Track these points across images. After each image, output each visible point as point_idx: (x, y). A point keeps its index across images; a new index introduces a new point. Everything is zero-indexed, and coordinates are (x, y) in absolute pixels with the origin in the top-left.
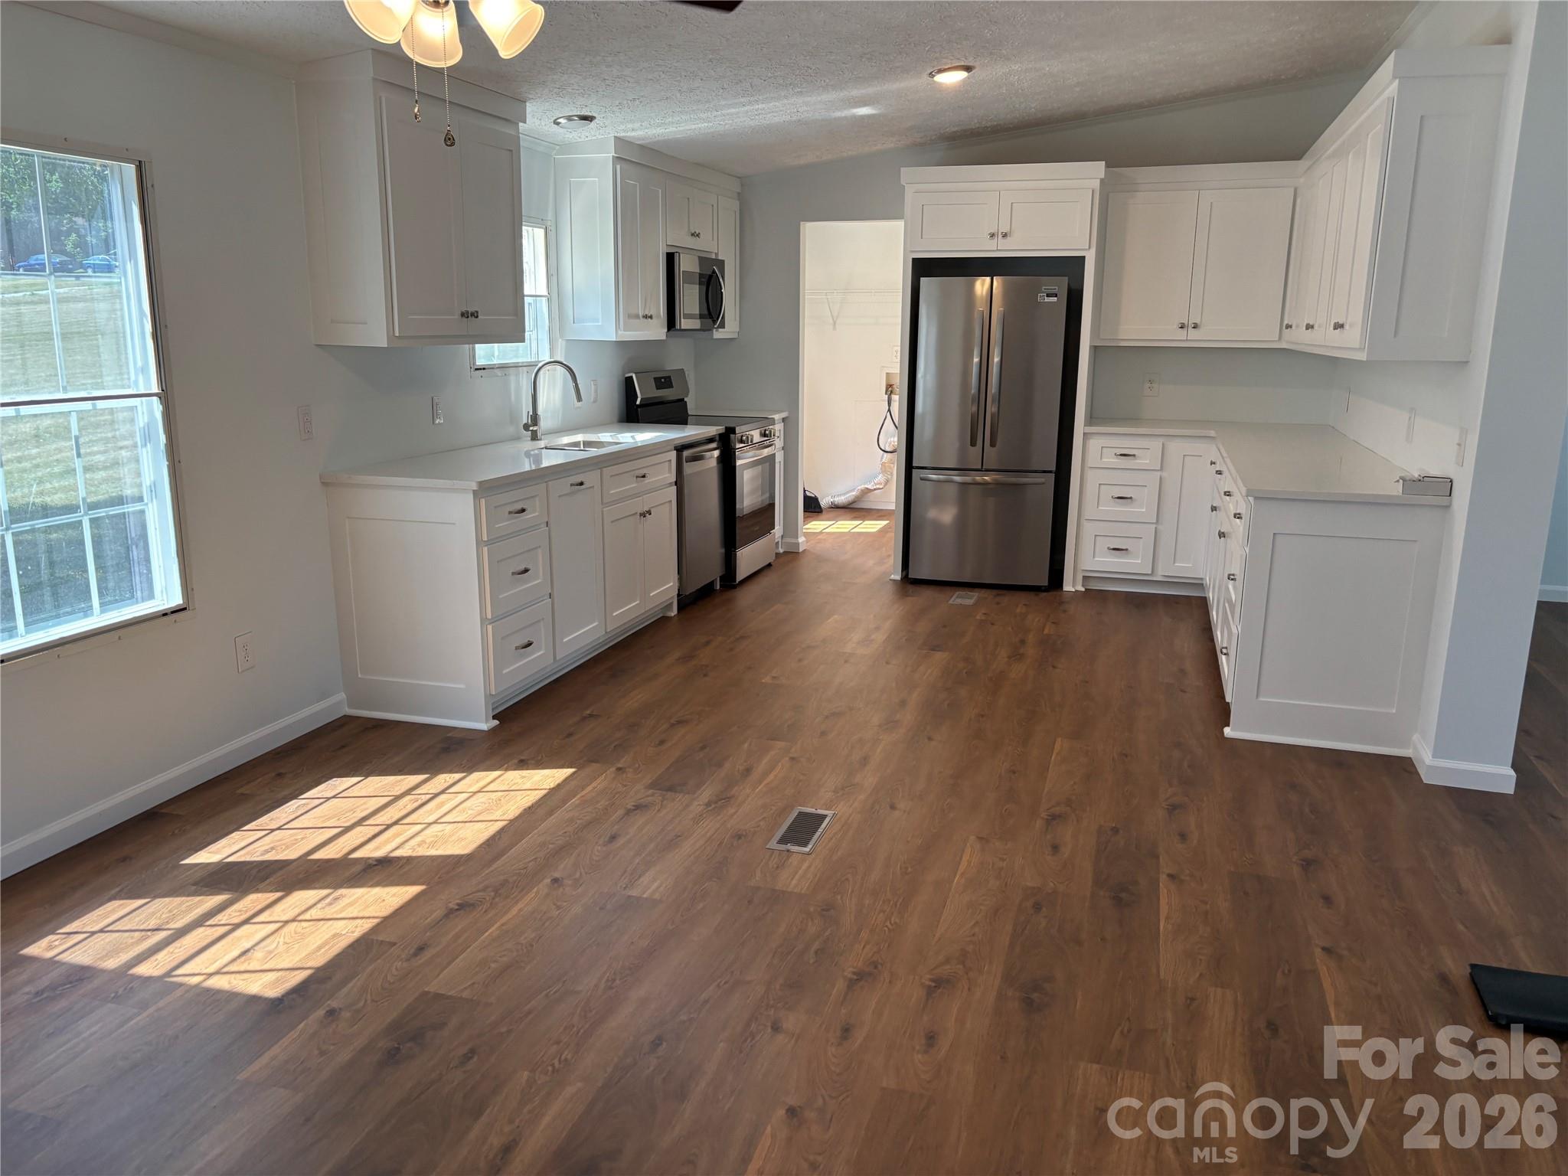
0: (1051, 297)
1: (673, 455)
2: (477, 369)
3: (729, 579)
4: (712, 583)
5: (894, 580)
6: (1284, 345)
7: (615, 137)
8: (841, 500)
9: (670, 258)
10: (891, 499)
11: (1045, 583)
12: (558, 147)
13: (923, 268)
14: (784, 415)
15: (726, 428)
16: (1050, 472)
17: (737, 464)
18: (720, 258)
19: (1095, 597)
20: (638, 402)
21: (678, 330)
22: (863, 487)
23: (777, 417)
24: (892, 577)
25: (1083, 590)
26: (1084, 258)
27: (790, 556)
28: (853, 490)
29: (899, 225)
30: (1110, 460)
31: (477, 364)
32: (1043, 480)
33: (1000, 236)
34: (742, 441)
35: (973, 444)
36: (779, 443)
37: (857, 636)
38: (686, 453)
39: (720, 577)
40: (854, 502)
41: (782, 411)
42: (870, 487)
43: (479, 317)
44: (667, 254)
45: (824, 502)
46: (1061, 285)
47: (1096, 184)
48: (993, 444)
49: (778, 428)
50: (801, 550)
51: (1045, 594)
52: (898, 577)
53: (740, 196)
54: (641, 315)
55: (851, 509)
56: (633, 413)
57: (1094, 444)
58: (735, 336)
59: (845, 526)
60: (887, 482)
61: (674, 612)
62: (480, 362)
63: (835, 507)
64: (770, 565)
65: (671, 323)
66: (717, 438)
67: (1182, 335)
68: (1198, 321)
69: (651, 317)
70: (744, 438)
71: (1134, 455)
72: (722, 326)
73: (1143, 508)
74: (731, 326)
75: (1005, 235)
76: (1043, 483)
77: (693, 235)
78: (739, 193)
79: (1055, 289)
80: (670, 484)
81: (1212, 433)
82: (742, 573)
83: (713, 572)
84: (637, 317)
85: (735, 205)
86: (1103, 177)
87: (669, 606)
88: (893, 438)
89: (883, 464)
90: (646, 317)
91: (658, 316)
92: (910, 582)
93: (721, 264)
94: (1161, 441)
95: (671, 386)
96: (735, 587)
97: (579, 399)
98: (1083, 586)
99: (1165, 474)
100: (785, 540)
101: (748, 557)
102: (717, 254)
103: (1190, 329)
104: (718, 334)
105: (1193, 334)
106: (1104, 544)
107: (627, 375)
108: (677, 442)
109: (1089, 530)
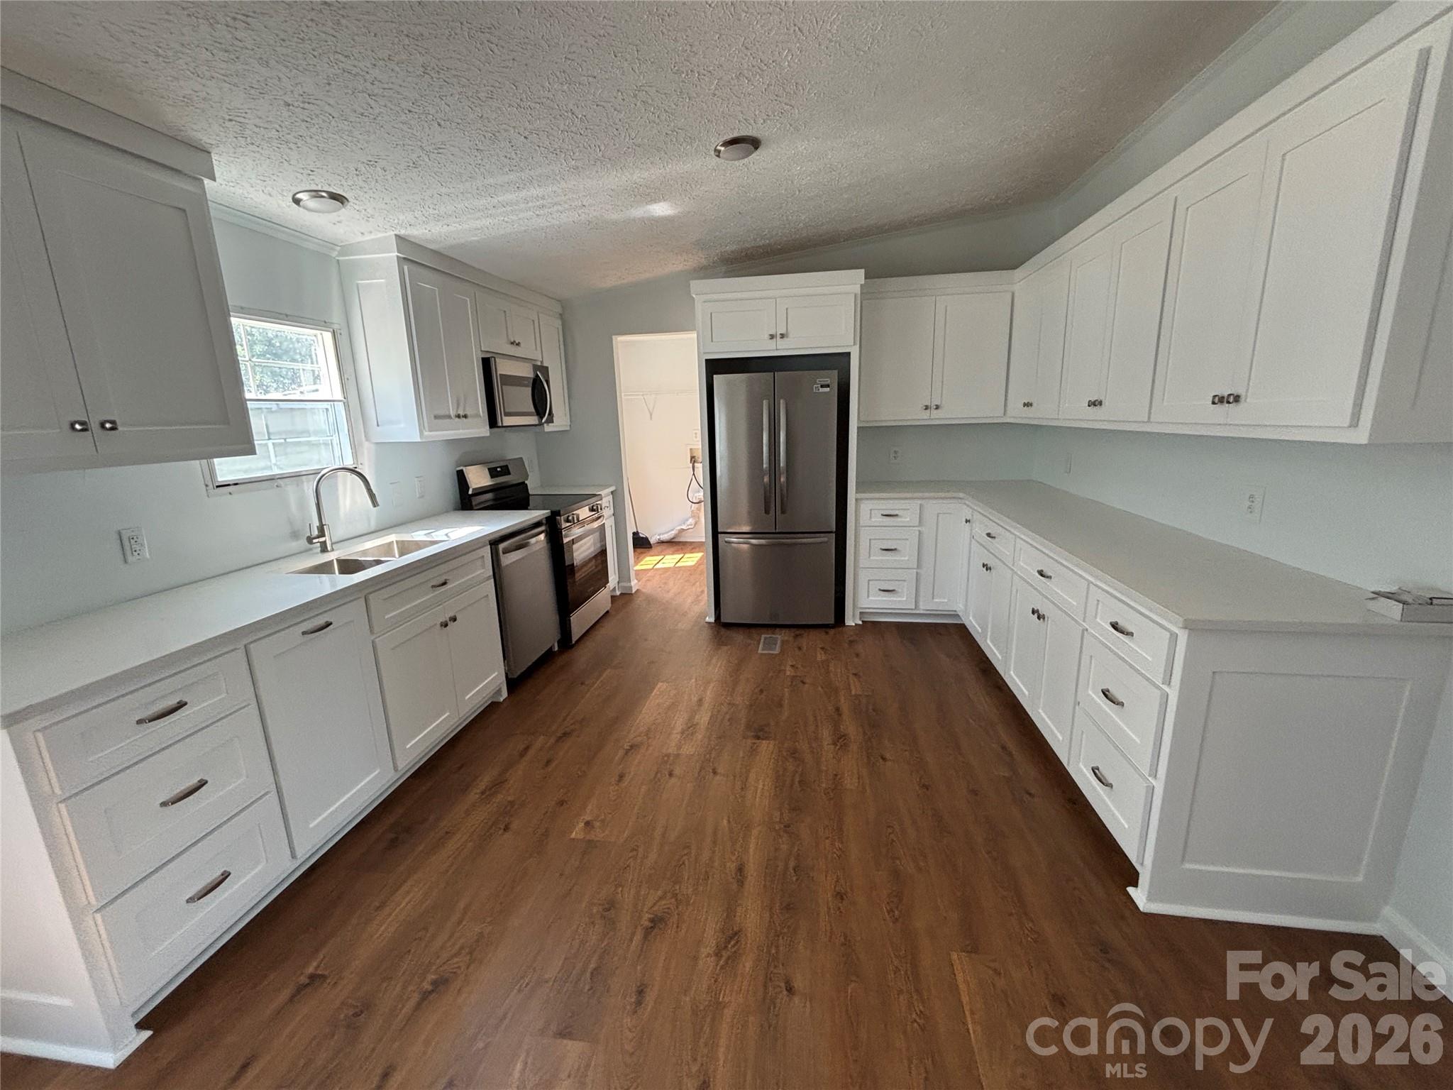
0: (823, 386)
1: (487, 551)
2: (217, 487)
3: (566, 641)
4: (551, 649)
5: (709, 623)
6: (1009, 420)
7: (396, 235)
8: (665, 537)
9: (487, 364)
10: (702, 533)
11: (832, 621)
12: (339, 248)
13: (715, 367)
14: (612, 488)
15: (552, 512)
16: (831, 532)
17: (565, 542)
18: (545, 365)
19: (871, 627)
20: (470, 492)
21: (499, 427)
22: (679, 528)
23: (603, 493)
24: (707, 619)
25: (861, 623)
26: (849, 354)
27: (624, 599)
28: (672, 530)
29: (694, 335)
30: (878, 519)
31: (220, 479)
32: (826, 539)
33: (778, 336)
34: (568, 521)
35: (767, 512)
36: (607, 512)
37: (679, 723)
38: (502, 546)
39: (558, 642)
40: (673, 538)
41: (611, 486)
42: (684, 527)
43: (120, 428)
44: (483, 359)
45: (652, 541)
46: (832, 377)
47: (857, 289)
48: (783, 512)
49: (606, 501)
50: (633, 591)
51: (832, 632)
52: (711, 619)
53: (561, 316)
54: (452, 413)
55: (674, 544)
56: (466, 501)
57: (866, 507)
58: (568, 428)
59: (670, 560)
60: (696, 524)
61: (505, 694)
62: (221, 479)
63: (661, 542)
64: (608, 612)
65: (493, 423)
66: (544, 522)
67: (926, 415)
68: (939, 404)
69: (465, 416)
70: (570, 518)
71: (897, 515)
72: (550, 420)
73: (907, 556)
74: (561, 420)
75: (782, 336)
76: (826, 542)
77: (512, 343)
78: (560, 314)
79: (828, 381)
80: (488, 578)
81: (961, 495)
82: (576, 633)
83: (550, 639)
84: (449, 417)
85: (558, 323)
86: (863, 282)
87: (499, 692)
88: (702, 494)
89: (692, 511)
90: (458, 416)
91: (477, 416)
92: (722, 627)
93: (545, 370)
94: (919, 502)
95: (508, 473)
96: (573, 646)
97: (375, 503)
98: (860, 619)
99: (922, 529)
100: (621, 584)
101: (580, 620)
102: (542, 362)
103: (933, 410)
104: (548, 428)
105: (935, 414)
106: (875, 586)
107: (458, 469)
108: (492, 537)
109: (863, 577)
